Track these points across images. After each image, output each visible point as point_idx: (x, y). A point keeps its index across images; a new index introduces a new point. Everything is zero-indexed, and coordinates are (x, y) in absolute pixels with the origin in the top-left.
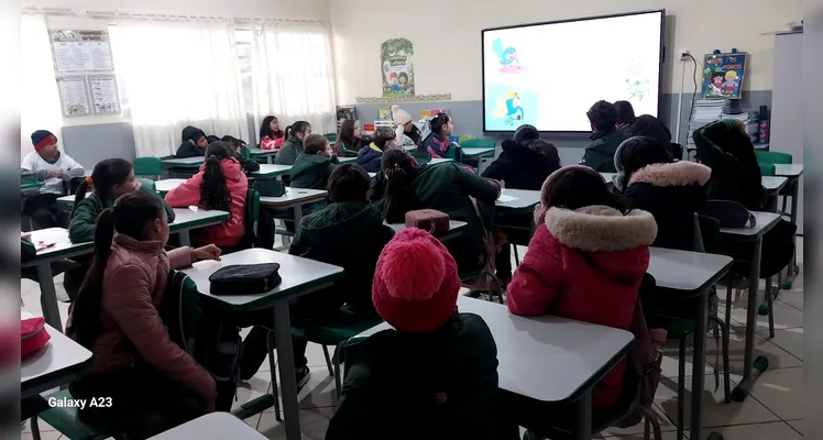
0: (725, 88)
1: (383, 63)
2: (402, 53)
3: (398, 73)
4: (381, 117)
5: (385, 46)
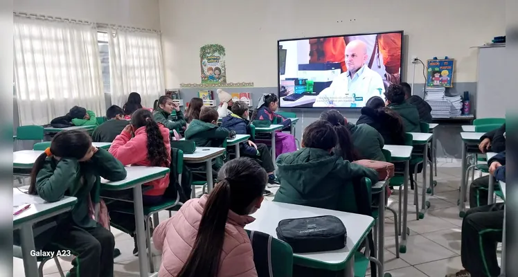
0: (442, 81)
1: (201, 62)
2: (216, 54)
3: (214, 68)
4: (201, 97)
5: (203, 49)
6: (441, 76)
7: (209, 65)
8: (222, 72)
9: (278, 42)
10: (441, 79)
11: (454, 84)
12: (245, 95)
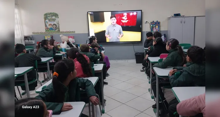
1: (45, 21)
3: (52, 24)
4: (46, 39)
7: (50, 23)
8: (57, 26)
11: (160, 31)
12: (71, 37)
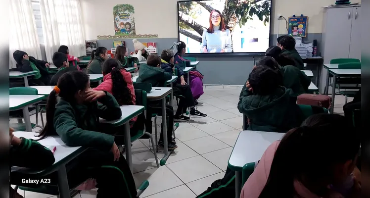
0: (299, 32)
1: (114, 18)
2: (127, 12)
3: (125, 23)
5: (116, 8)
6: (298, 29)
7: (121, 21)
8: (132, 26)
9: (178, 2)
10: (298, 31)
11: (307, 34)
12: (152, 44)
